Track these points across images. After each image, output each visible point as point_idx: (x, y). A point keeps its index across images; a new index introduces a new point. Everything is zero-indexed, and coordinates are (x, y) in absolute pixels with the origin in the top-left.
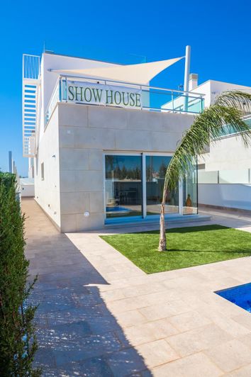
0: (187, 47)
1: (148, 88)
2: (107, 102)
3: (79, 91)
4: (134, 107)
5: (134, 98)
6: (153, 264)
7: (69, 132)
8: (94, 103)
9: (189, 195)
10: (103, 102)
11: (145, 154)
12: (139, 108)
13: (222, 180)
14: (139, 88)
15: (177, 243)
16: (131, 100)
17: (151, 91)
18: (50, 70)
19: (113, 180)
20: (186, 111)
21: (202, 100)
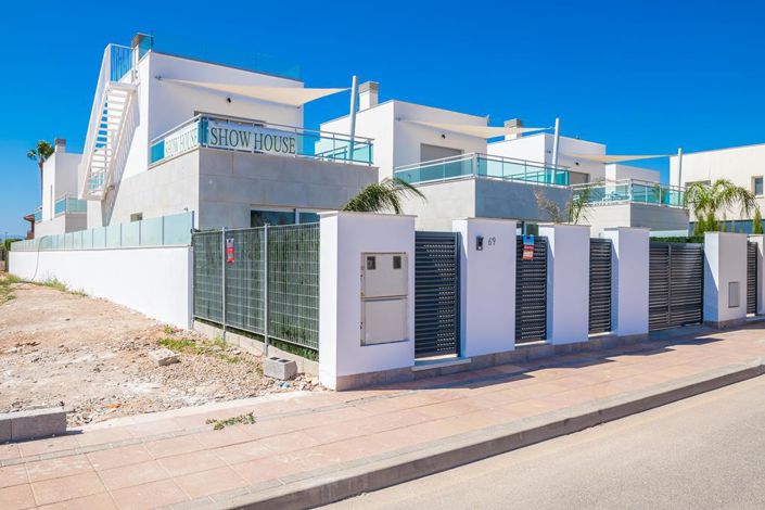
0: (354, 77)
2: (255, 148)
4: (288, 154)
5: (288, 143)
7: (211, 182)
8: (241, 148)
10: (251, 148)
11: (298, 211)
12: (293, 156)
14: (293, 130)
16: (284, 146)
18: (159, 78)
20: (351, 159)
21: (371, 145)
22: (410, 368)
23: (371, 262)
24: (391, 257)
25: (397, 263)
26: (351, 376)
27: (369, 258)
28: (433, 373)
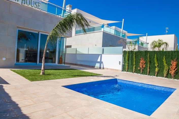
1: (47, 3)
2: (22, 3)
4: (37, 9)
5: (37, 4)
6: (36, 78)
8: (15, 1)
9: (61, 56)
10: (20, 2)
11: (40, 33)
12: (40, 10)
13: (78, 51)
15: (51, 73)
16: (35, 5)
17: (48, 4)
19: (25, 49)
20: (63, 17)
21: (70, 13)
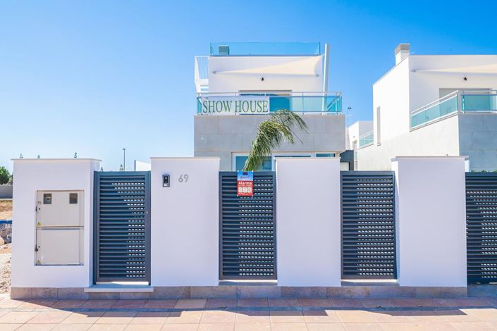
2: (236, 112)
3: (212, 105)
5: (261, 105)
7: (202, 139)
10: (232, 112)
16: (258, 107)
22: (83, 289)
23: (47, 198)
24: (68, 194)
25: (73, 199)
26: (24, 288)
27: (45, 195)
28: (109, 296)
